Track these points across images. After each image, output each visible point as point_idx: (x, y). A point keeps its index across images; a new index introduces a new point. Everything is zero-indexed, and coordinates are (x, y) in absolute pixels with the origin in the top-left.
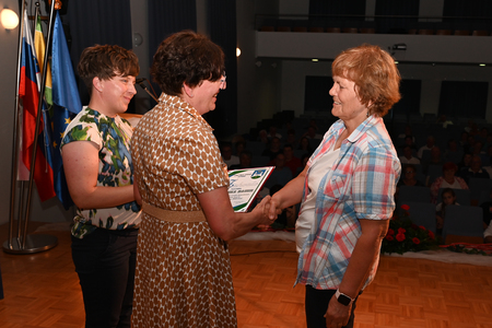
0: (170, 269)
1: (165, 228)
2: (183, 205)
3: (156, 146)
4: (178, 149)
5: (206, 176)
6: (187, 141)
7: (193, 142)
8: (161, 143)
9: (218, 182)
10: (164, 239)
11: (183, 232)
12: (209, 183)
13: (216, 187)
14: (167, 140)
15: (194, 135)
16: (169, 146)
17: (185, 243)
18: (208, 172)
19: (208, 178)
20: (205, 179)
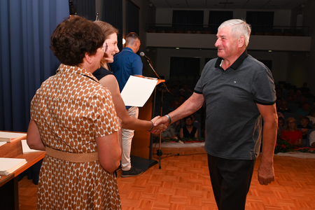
2: (92, 148)
3: (69, 106)
4: (88, 105)
5: (107, 123)
6: (95, 97)
7: (99, 97)
8: (73, 103)
9: (115, 128)
10: (78, 175)
11: (93, 168)
12: (109, 128)
13: (114, 132)
14: (78, 100)
15: (100, 92)
16: (80, 104)
17: (95, 176)
18: (109, 120)
19: (109, 125)
20: (107, 126)
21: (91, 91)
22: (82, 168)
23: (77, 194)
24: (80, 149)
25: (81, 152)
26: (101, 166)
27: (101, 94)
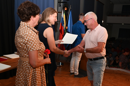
0: (23, 75)
1: (23, 62)
6: (26, 35)
10: (23, 66)
18: (31, 45)
19: (31, 47)
20: (30, 47)
21: (26, 32)
22: (24, 64)
23: (22, 73)
24: (24, 55)
25: (25, 57)
26: (30, 65)
27: (29, 34)
